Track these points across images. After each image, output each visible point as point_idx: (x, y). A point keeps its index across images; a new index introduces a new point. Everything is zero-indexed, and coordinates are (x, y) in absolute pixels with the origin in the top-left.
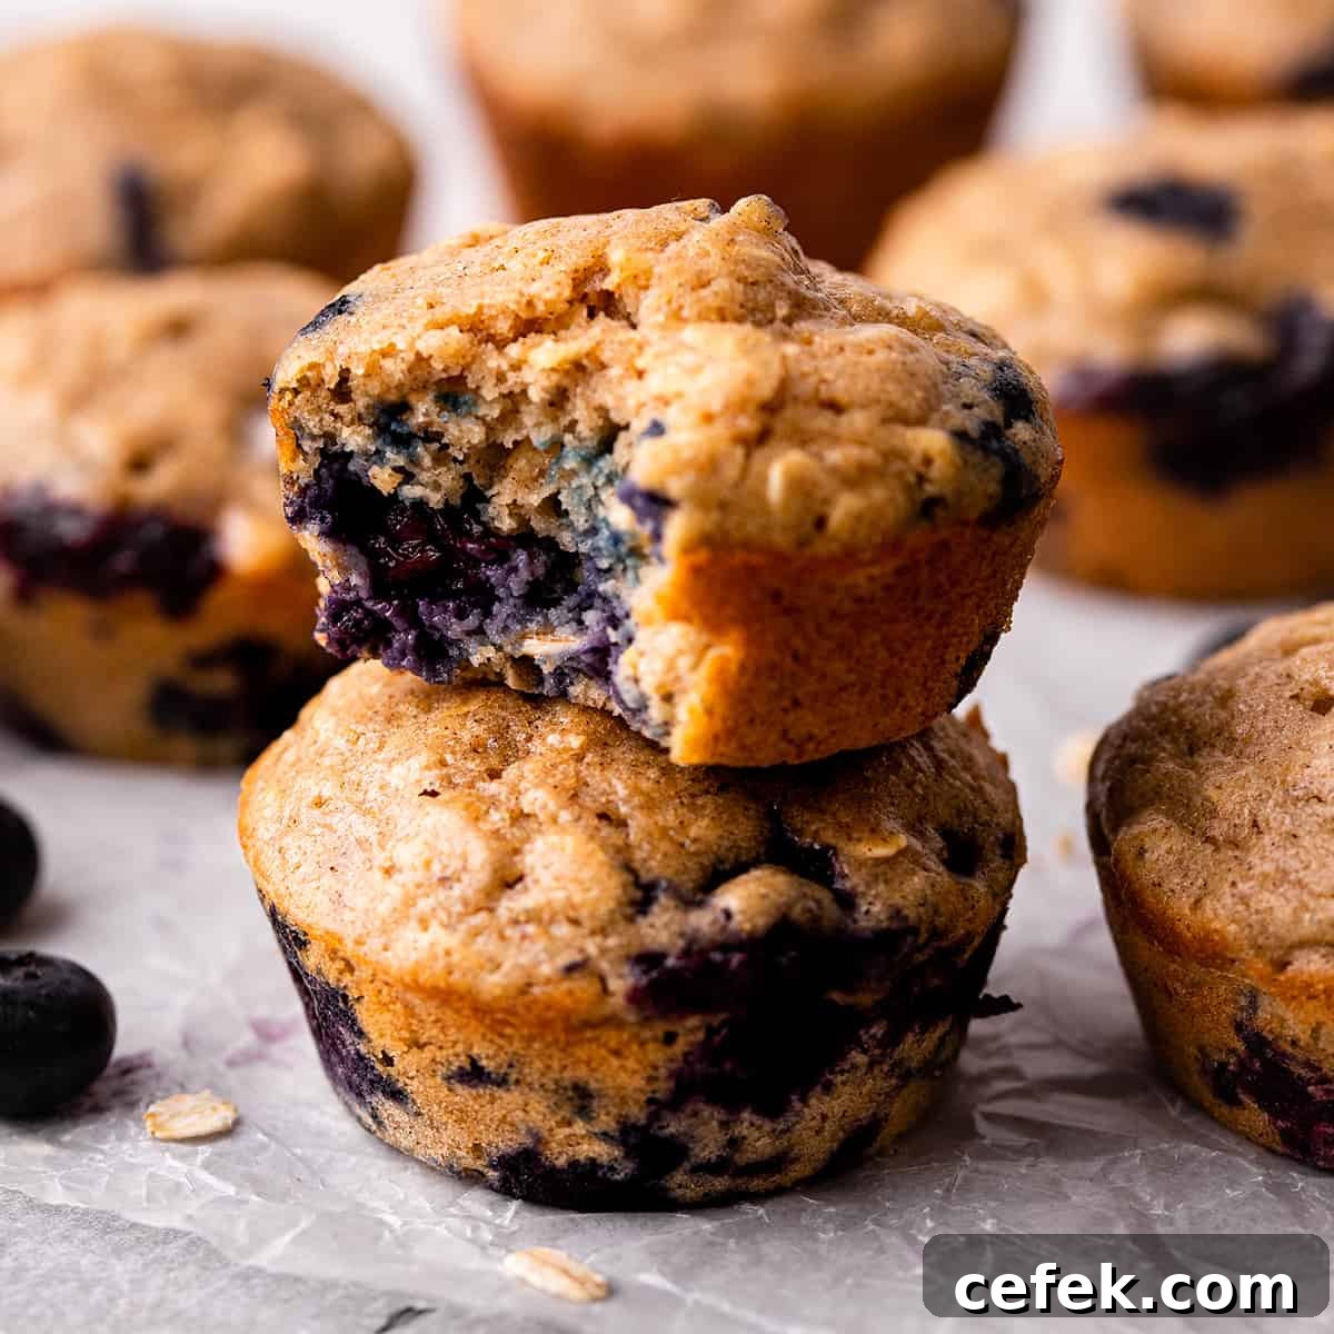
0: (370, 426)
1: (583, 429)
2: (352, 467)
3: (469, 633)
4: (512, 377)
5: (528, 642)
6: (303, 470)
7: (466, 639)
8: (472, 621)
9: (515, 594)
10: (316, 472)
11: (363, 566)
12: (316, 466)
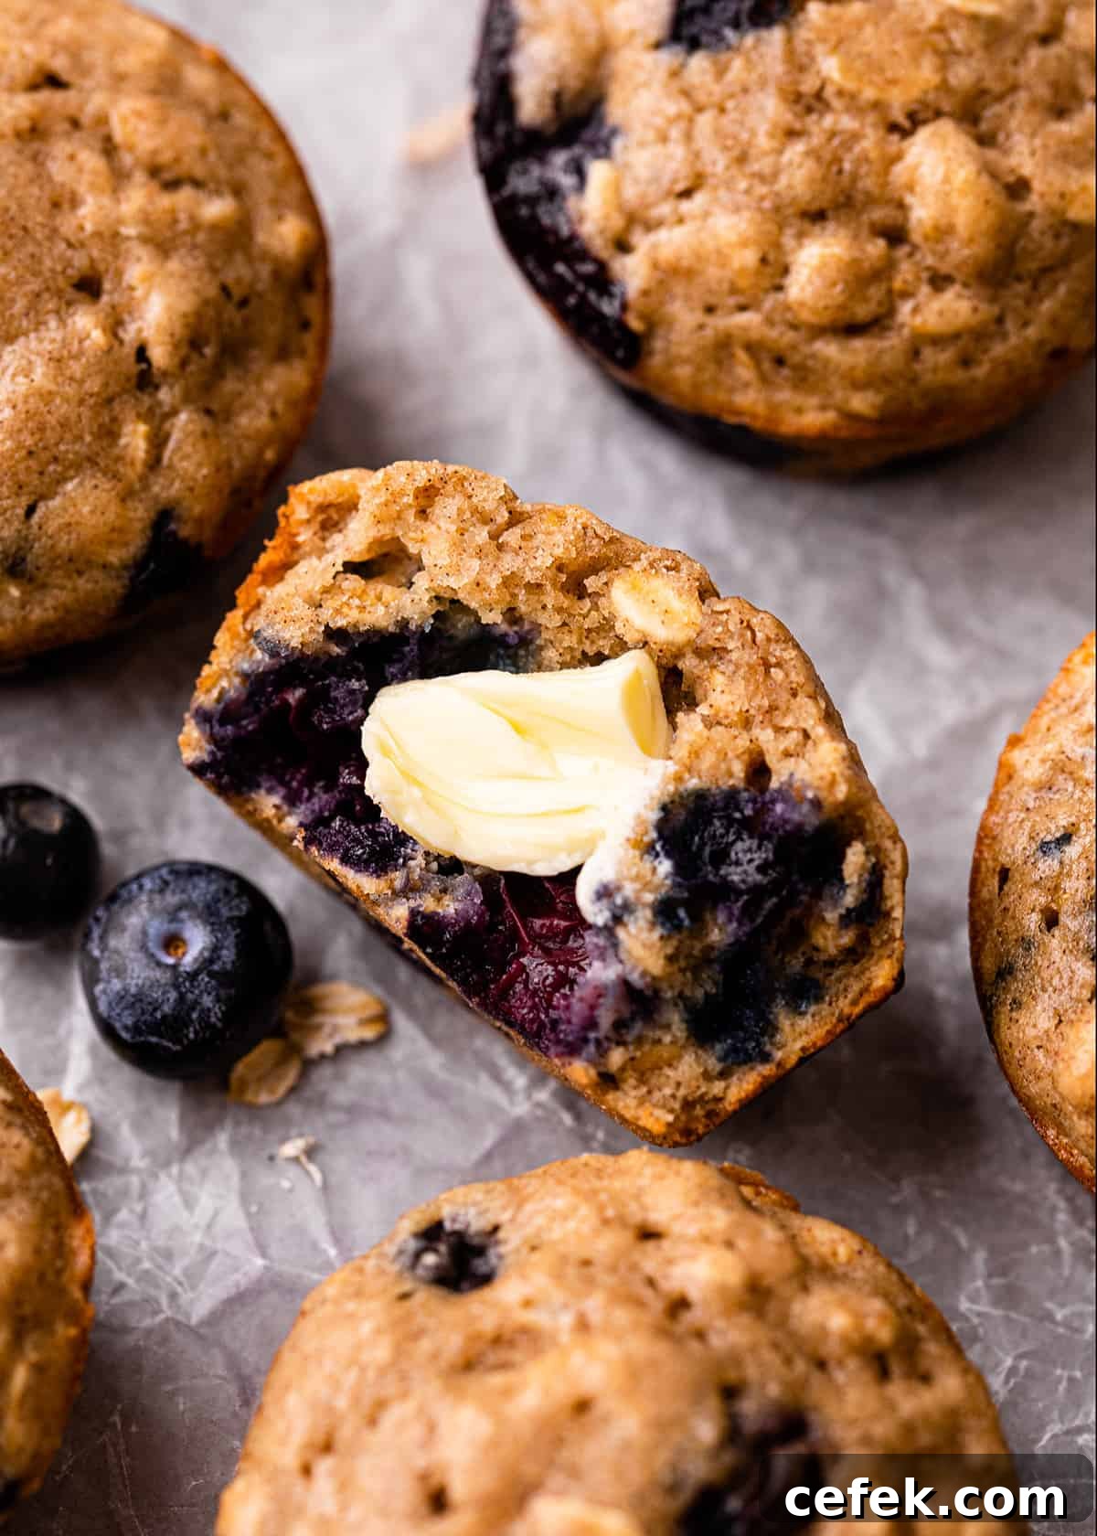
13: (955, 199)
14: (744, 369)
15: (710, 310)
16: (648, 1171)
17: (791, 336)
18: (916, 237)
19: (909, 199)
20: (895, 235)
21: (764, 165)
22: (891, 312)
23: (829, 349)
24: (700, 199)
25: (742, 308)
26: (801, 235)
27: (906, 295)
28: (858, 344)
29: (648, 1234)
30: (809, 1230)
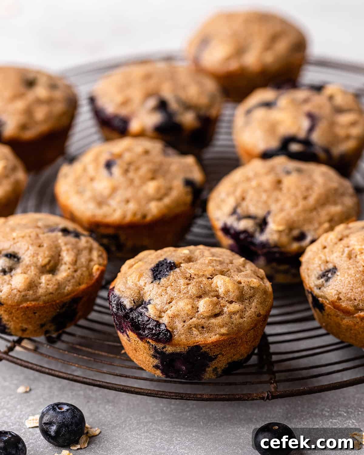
13: (228, 284)
14: (195, 332)
15: (184, 322)
17: (204, 320)
18: (222, 295)
19: (217, 289)
20: (218, 297)
21: (185, 291)
22: (222, 310)
23: (213, 321)
24: (174, 302)
25: (191, 319)
26: (198, 301)
27: (224, 306)
28: (219, 318)
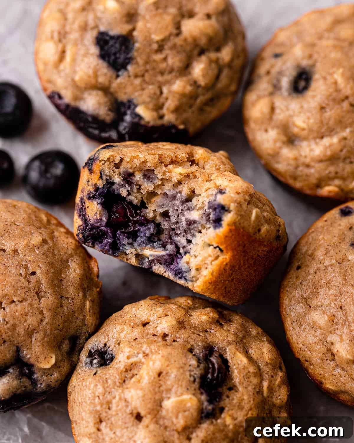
0: (122, 177)
1: (184, 194)
2: (114, 187)
3: (129, 244)
4: (168, 174)
5: (145, 250)
6: (100, 184)
7: (127, 245)
8: (131, 240)
9: (147, 235)
10: (104, 185)
11: (107, 216)
12: (105, 184)
16: (134, 309)
29: (145, 324)
30: (178, 301)
